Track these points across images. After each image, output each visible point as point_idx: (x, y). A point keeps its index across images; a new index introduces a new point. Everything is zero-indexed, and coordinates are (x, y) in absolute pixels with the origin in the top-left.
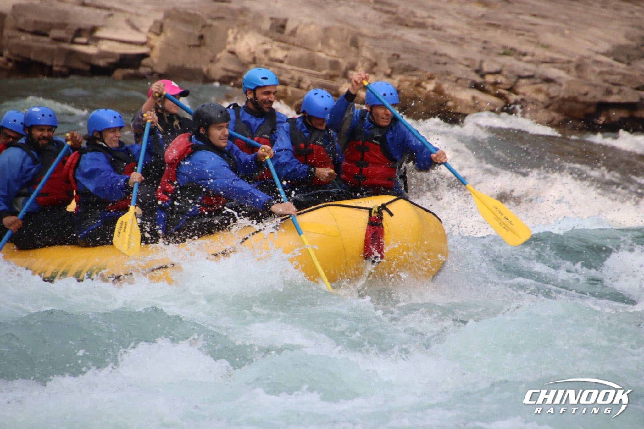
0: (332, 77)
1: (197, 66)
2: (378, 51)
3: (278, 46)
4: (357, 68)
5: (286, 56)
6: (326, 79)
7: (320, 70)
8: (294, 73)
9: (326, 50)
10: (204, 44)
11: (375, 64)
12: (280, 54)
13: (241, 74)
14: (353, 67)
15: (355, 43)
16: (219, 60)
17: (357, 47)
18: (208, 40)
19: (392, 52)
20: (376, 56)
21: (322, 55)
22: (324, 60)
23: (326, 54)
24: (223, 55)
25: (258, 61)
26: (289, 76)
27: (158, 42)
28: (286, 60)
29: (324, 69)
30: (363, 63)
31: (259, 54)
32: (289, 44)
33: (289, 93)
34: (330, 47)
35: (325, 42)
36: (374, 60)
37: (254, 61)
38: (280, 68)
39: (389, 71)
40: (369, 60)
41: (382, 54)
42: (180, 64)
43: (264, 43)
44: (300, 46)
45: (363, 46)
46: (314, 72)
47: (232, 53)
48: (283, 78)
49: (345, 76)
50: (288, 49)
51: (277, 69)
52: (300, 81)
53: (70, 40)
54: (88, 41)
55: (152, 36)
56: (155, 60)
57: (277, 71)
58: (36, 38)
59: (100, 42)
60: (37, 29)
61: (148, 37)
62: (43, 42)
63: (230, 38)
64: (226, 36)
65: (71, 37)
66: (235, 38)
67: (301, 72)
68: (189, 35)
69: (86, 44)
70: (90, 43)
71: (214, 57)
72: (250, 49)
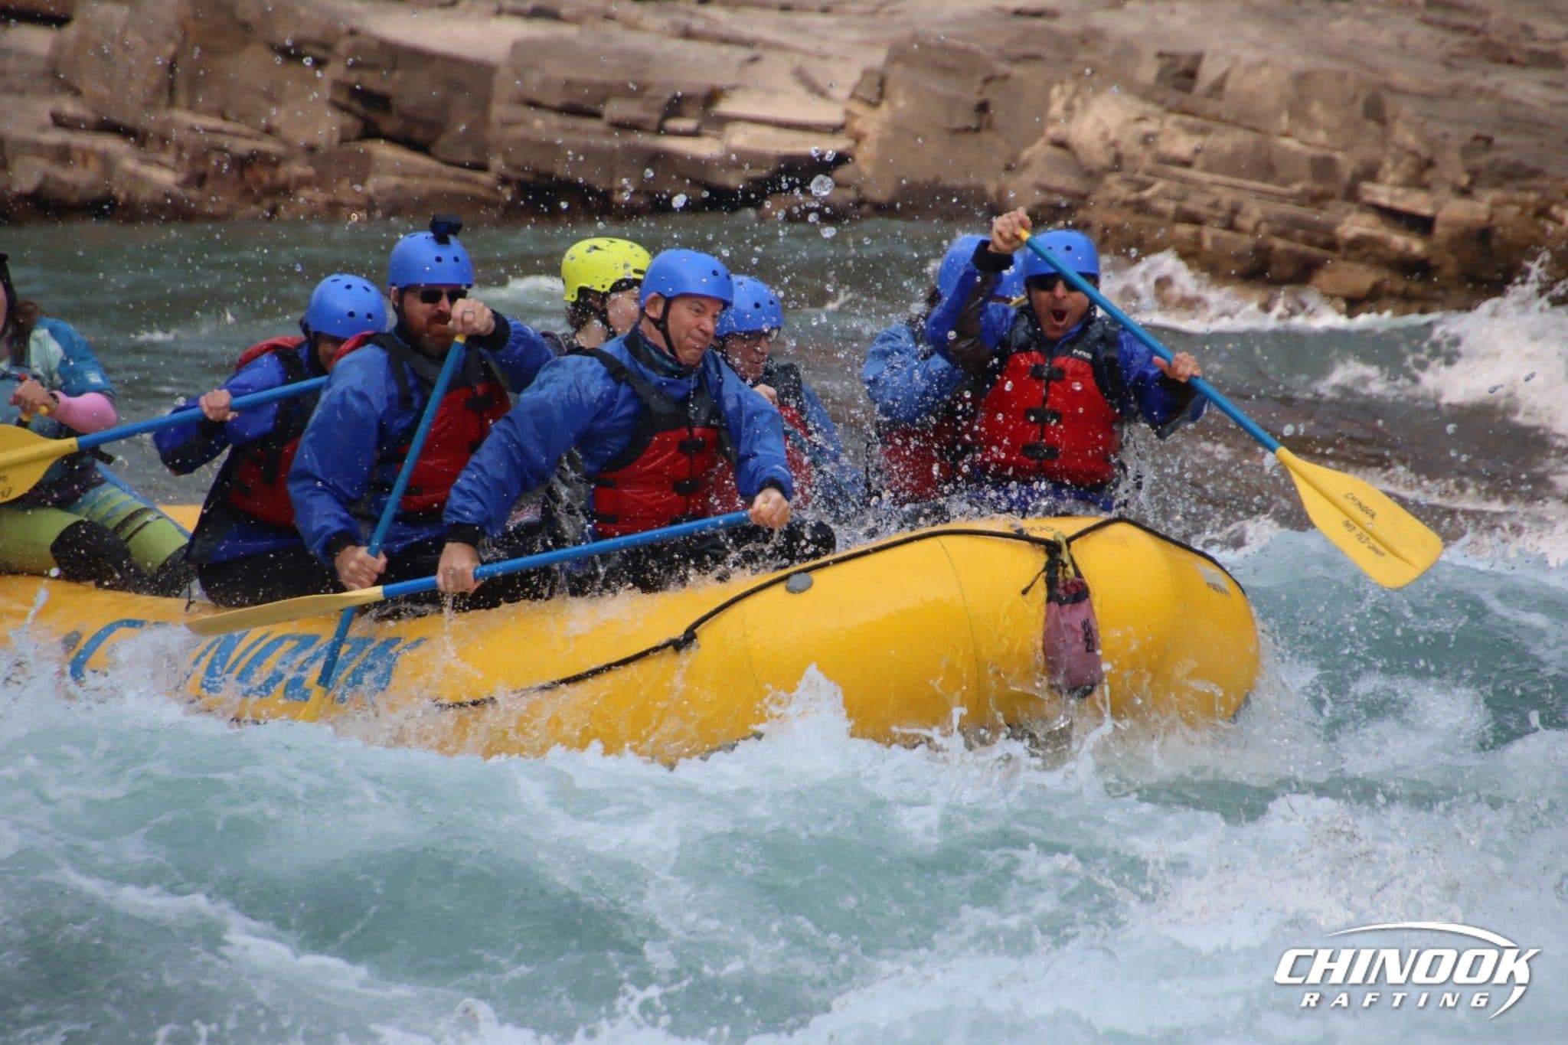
0: (1317, 200)
1: (973, 179)
2: (1435, 129)
3: (1178, 124)
4: (1381, 174)
5: (1197, 151)
6: (1302, 205)
7: (1285, 183)
8: (1218, 190)
9: (1302, 132)
10: (990, 126)
11: (1430, 164)
12: (1183, 145)
13: (1081, 199)
14: (1371, 173)
15: (1375, 111)
16: (1027, 164)
17: (1382, 121)
18: (997, 113)
19: (1471, 131)
20: (1431, 143)
21: (1291, 144)
22: (1297, 154)
23: (1302, 142)
24: (1038, 150)
25: (1126, 163)
26: (1208, 200)
27: (872, 123)
28: (1200, 160)
29: (1297, 180)
30: (1397, 161)
31: (1131, 146)
32: (1206, 118)
33: (1208, 243)
34: (1311, 123)
35: (1298, 110)
36: (1425, 153)
37: (1117, 163)
38: (1183, 180)
39: (1464, 180)
40: (1414, 153)
41: (1446, 136)
42: (930, 178)
43: (1139, 120)
44: (1235, 124)
45: (1395, 117)
46: (1269, 187)
47: (1061, 144)
48: (1189, 206)
49: (1352, 194)
50: (1203, 131)
51: (1176, 185)
52: (1235, 211)
53: (653, 126)
54: (699, 127)
55: (858, 108)
56: (867, 169)
57: (1174, 188)
58: (570, 122)
59: (730, 128)
60: (574, 100)
61: (848, 113)
62: (587, 133)
63: (1056, 109)
64: (1046, 103)
65: (656, 117)
66: (1069, 108)
67: (1237, 188)
68: (952, 102)
69: (694, 134)
70: (704, 130)
71: (1015, 157)
72: (1105, 135)
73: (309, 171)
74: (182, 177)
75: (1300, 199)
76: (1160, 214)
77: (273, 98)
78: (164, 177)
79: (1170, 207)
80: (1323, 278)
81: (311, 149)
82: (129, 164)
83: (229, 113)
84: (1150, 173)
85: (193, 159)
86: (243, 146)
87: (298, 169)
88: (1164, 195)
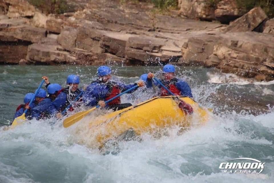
0: (256, 64)
1: (201, 60)
3: (234, 52)
4: (267, 61)
5: (237, 56)
7: (251, 62)
9: (254, 54)
10: (204, 52)
12: (235, 55)
13: (219, 64)
14: (265, 60)
15: (266, 51)
16: (210, 58)
18: (205, 50)
21: (252, 55)
22: (253, 57)
24: (212, 56)
26: (239, 64)
27: (186, 51)
28: (238, 58)
29: (253, 61)
30: (269, 58)
31: (227, 55)
32: (239, 51)
34: (256, 52)
35: (254, 50)
37: (225, 58)
38: (235, 61)
40: (272, 57)
43: (228, 51)
44: (243, 52)
45: (269, 51)
46: (248, 62)
47: (215, 55)
48: (236, 65)
49: (262, 64)
50: (238, 53)
52: (243, 66)
53: (151, 51)
54: (158, 51)
55: (183, 49)
56: (184, 58)
57: (233, 62)
58: (138, 50)
59: (163, 52)
60: (138, 47)
61: (182, 49)
62: (140, 52)
63: (215, 49)
64: (213, 48)
65: (151, 50)
66: (217, 49)
67: (243, 62)
68: (198, 48)
69: (157, 52)
70: (159, 52)
71: (208, 57)
72: (222, 54)
73: (97, 58)
74: (77, 58)
75: (253, 64)
76: (231, 66)
77: (91, 46)
78: (74, 58)
79: (233, 65)
80: (257, 77)
81: (97, 54)
82: (69, 56)
83: (84, 48)
84: (229, 60)
85: (79, 56)
86: (86, 53)
87: (95, 57)
88: (232, 63)
